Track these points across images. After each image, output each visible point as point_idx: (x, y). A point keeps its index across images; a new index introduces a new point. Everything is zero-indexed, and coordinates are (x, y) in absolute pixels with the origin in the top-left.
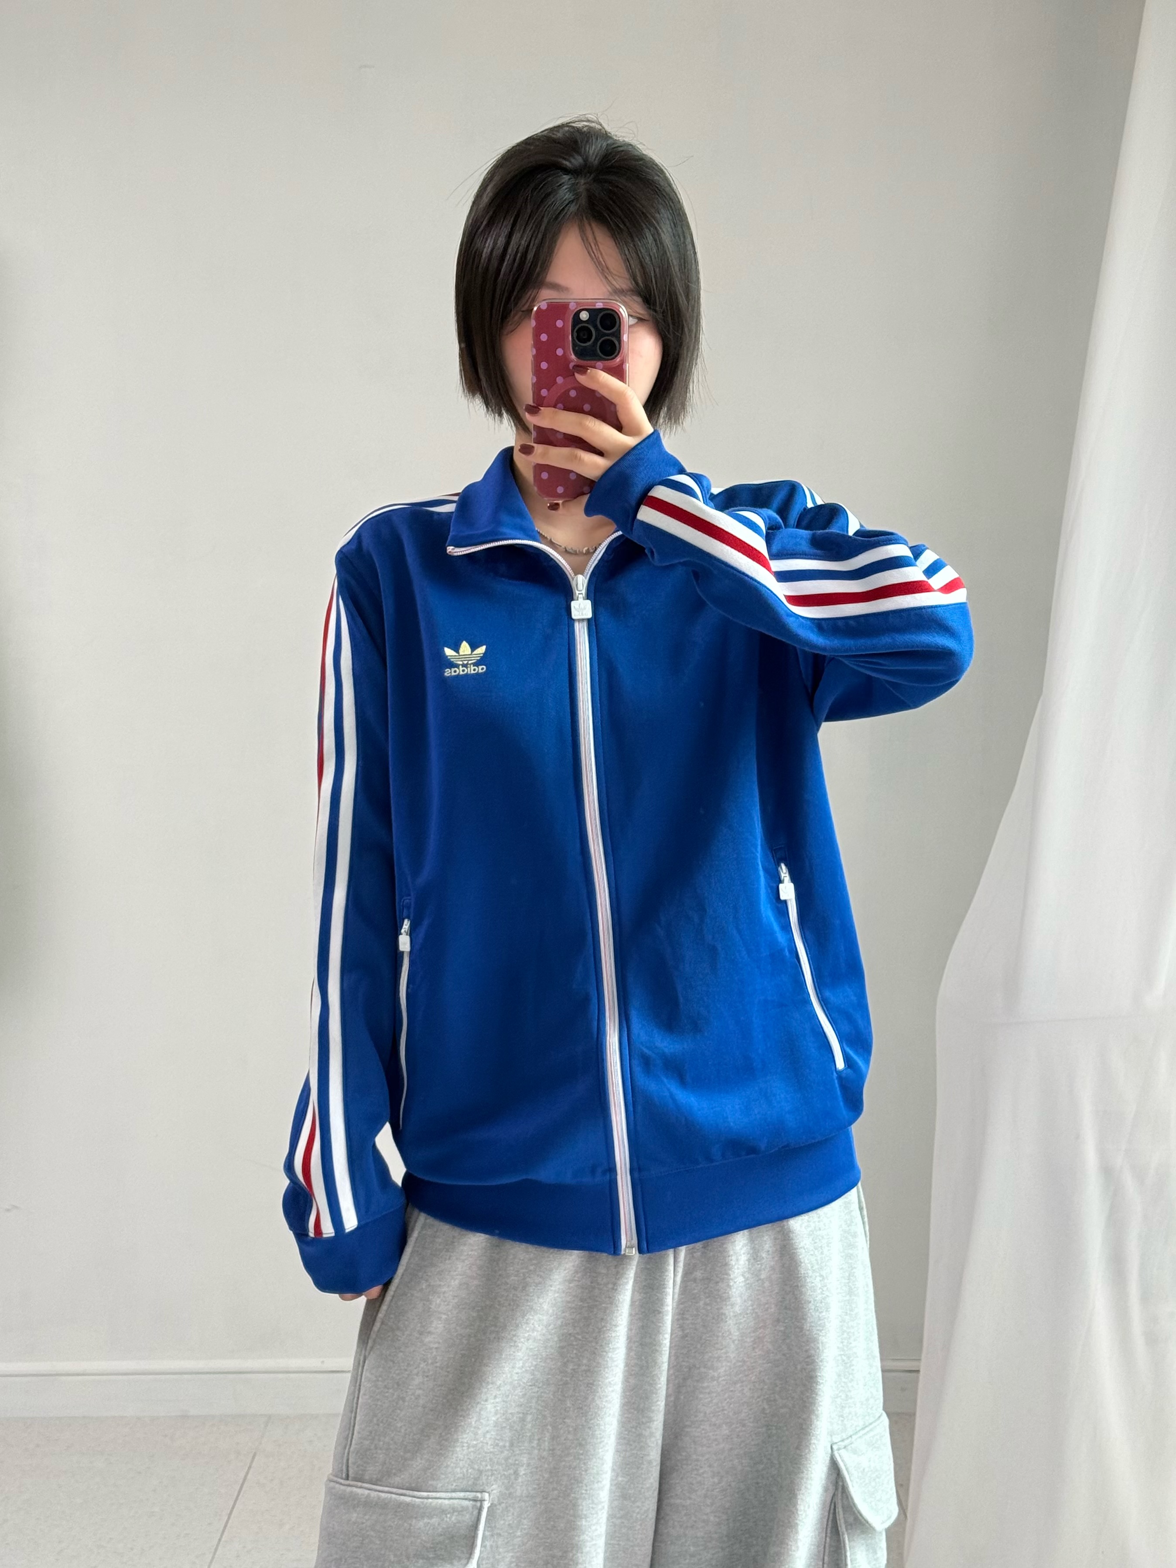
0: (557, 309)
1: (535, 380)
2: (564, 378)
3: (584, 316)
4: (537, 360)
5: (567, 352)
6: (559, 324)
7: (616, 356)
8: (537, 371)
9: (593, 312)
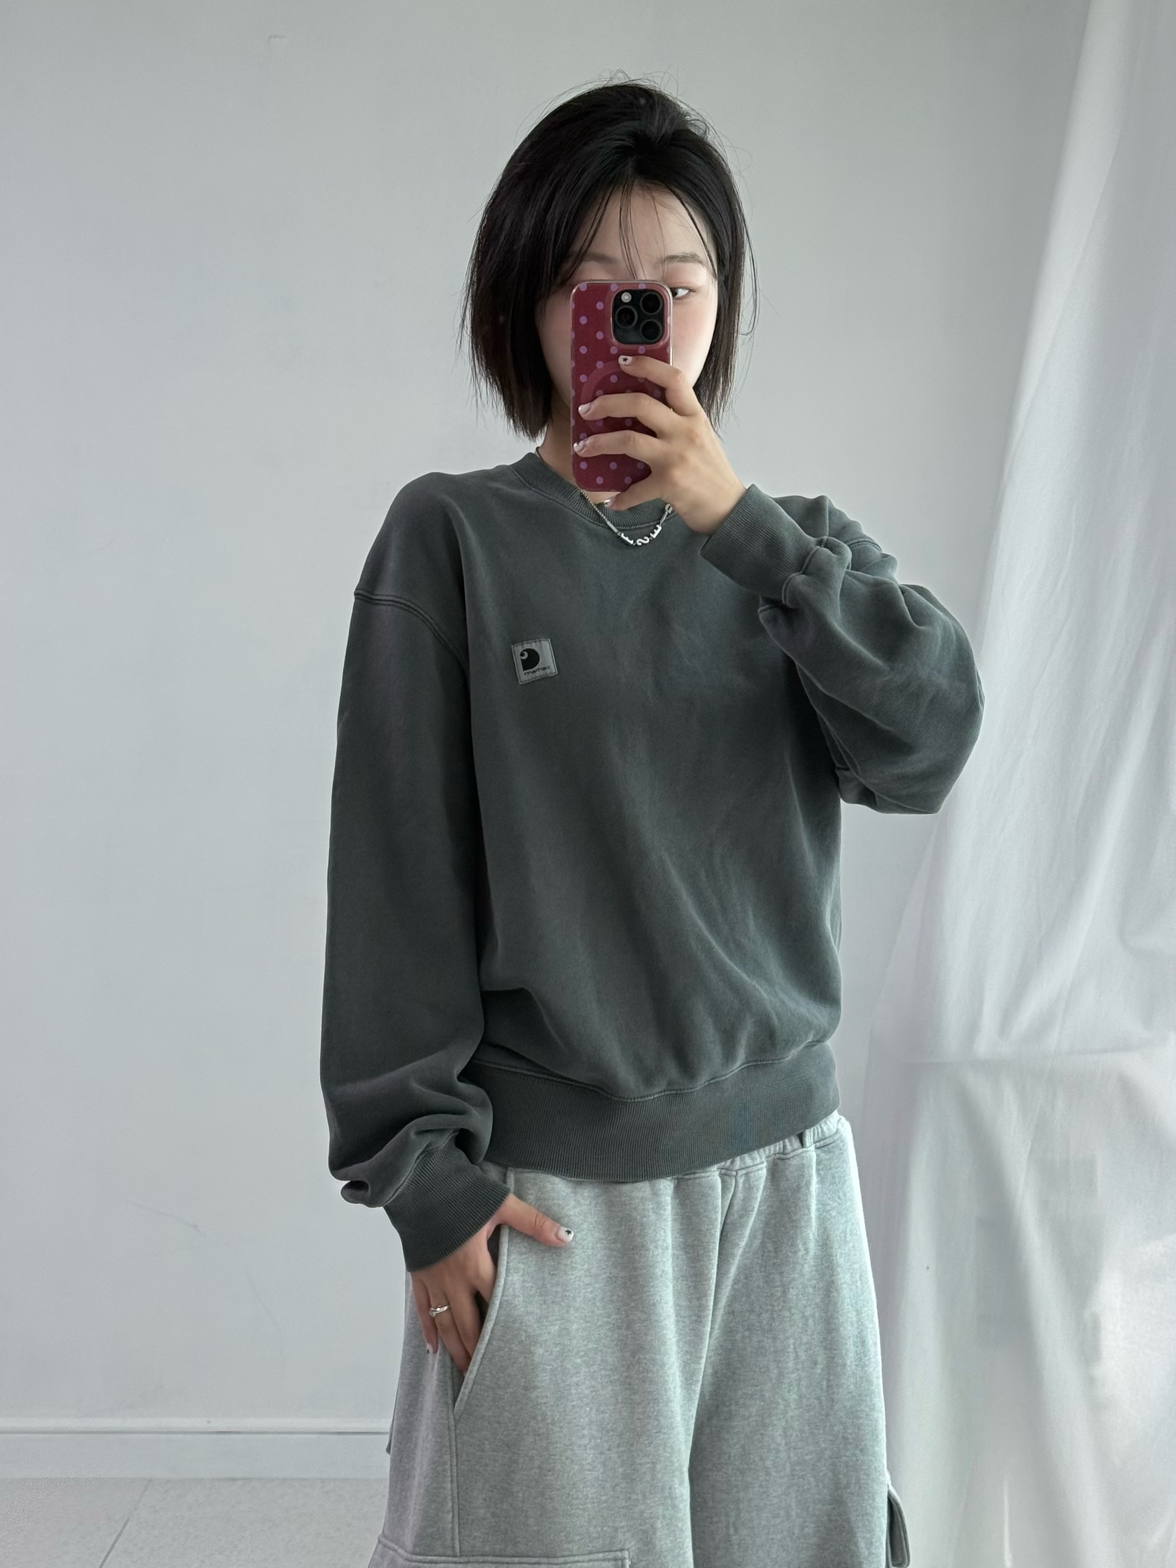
0: (598, 290)
1: (574, 365)
2: (604, 362)
3: (626, 298)
4: (577, 343)
5: (606, 334)
6: (600, 306)
7: (658, 341)
8: (576, 355)
9: (635, 294)
